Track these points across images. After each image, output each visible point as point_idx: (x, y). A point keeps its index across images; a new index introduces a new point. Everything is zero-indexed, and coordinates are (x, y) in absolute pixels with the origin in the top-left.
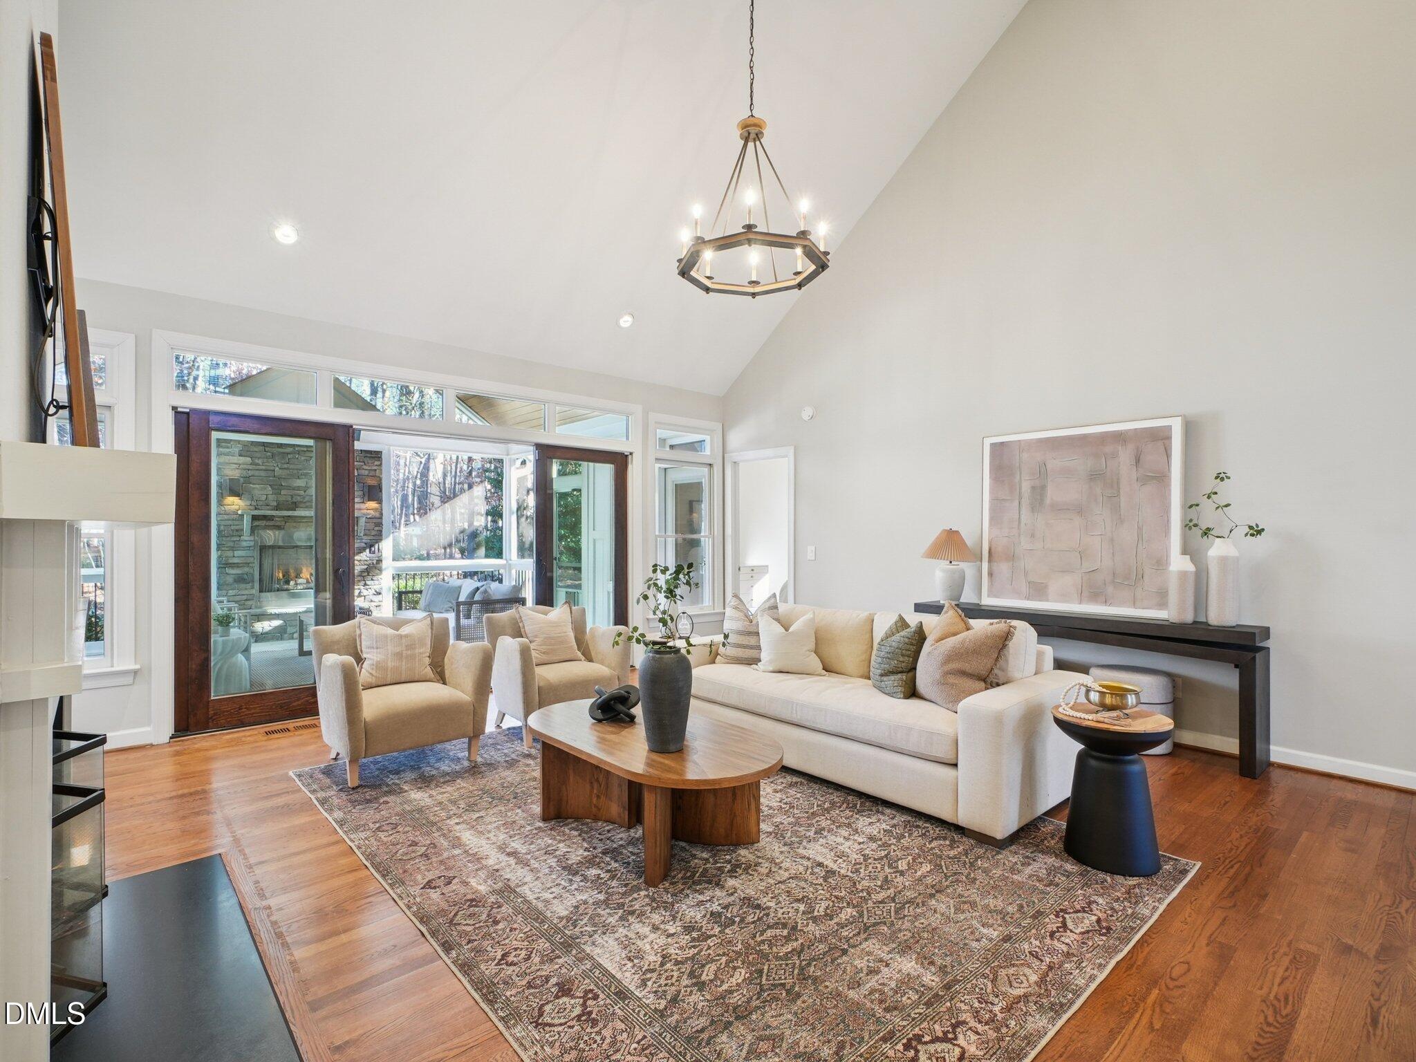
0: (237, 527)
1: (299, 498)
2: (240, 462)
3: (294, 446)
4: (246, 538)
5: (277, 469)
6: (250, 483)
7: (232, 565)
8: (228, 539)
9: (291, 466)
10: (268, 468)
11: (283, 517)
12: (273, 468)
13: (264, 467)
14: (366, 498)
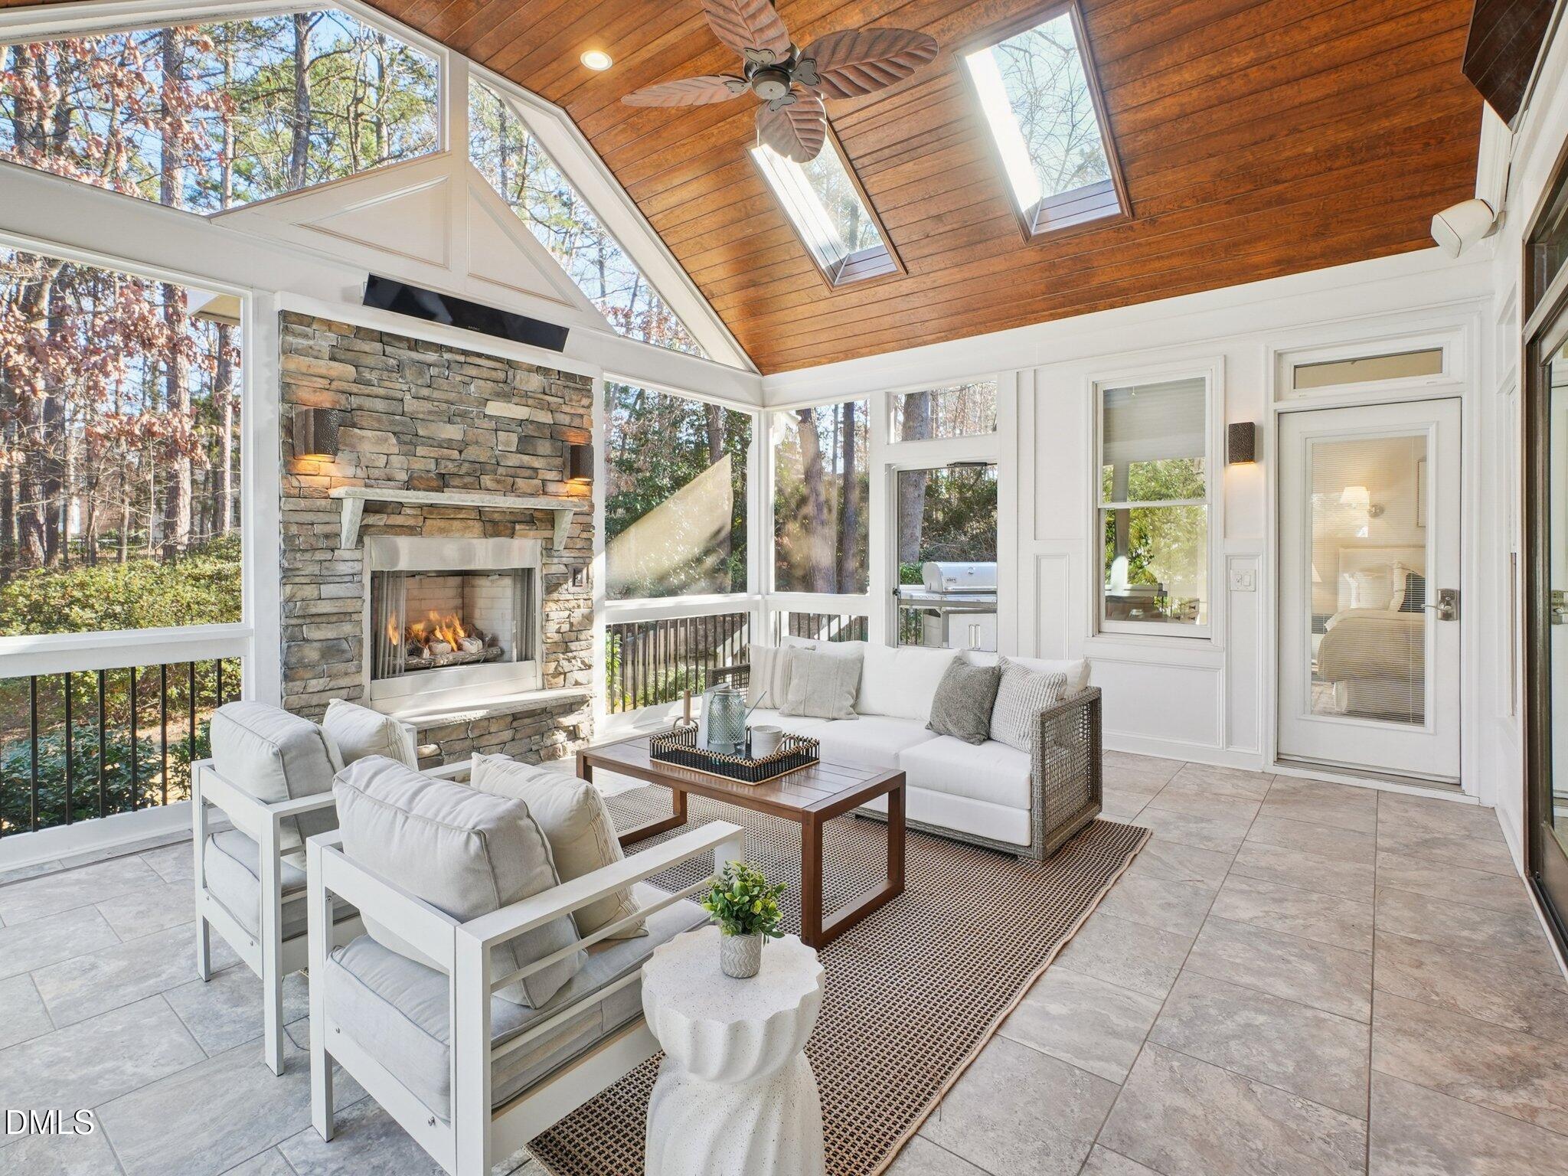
0: (327, 529)
1: (450, 465)
2: (333, 373)
3: (440, 348)
4: (347, 555)
5: (408, 397)
6: (354, 426)
7: (317, 619)
8: (308, 556)
9: (436, 394)
10: (392, 393)
11: (421, 507)
12: (399, 395)
13: (381, 391)
14: (568, 472)
